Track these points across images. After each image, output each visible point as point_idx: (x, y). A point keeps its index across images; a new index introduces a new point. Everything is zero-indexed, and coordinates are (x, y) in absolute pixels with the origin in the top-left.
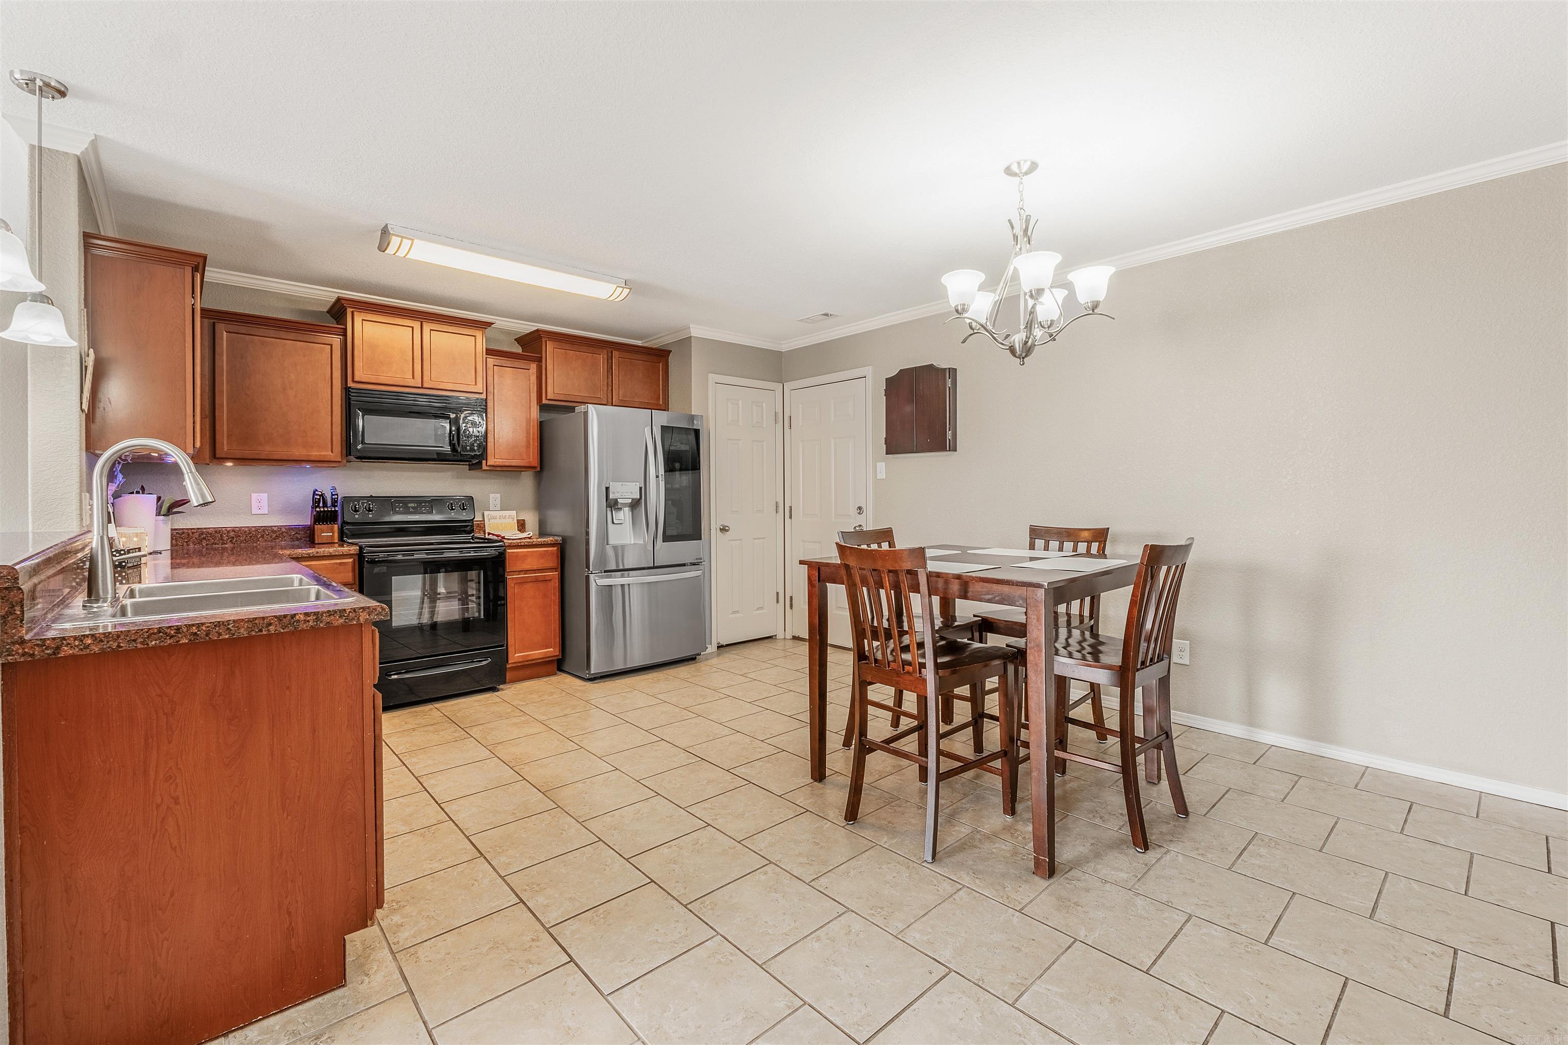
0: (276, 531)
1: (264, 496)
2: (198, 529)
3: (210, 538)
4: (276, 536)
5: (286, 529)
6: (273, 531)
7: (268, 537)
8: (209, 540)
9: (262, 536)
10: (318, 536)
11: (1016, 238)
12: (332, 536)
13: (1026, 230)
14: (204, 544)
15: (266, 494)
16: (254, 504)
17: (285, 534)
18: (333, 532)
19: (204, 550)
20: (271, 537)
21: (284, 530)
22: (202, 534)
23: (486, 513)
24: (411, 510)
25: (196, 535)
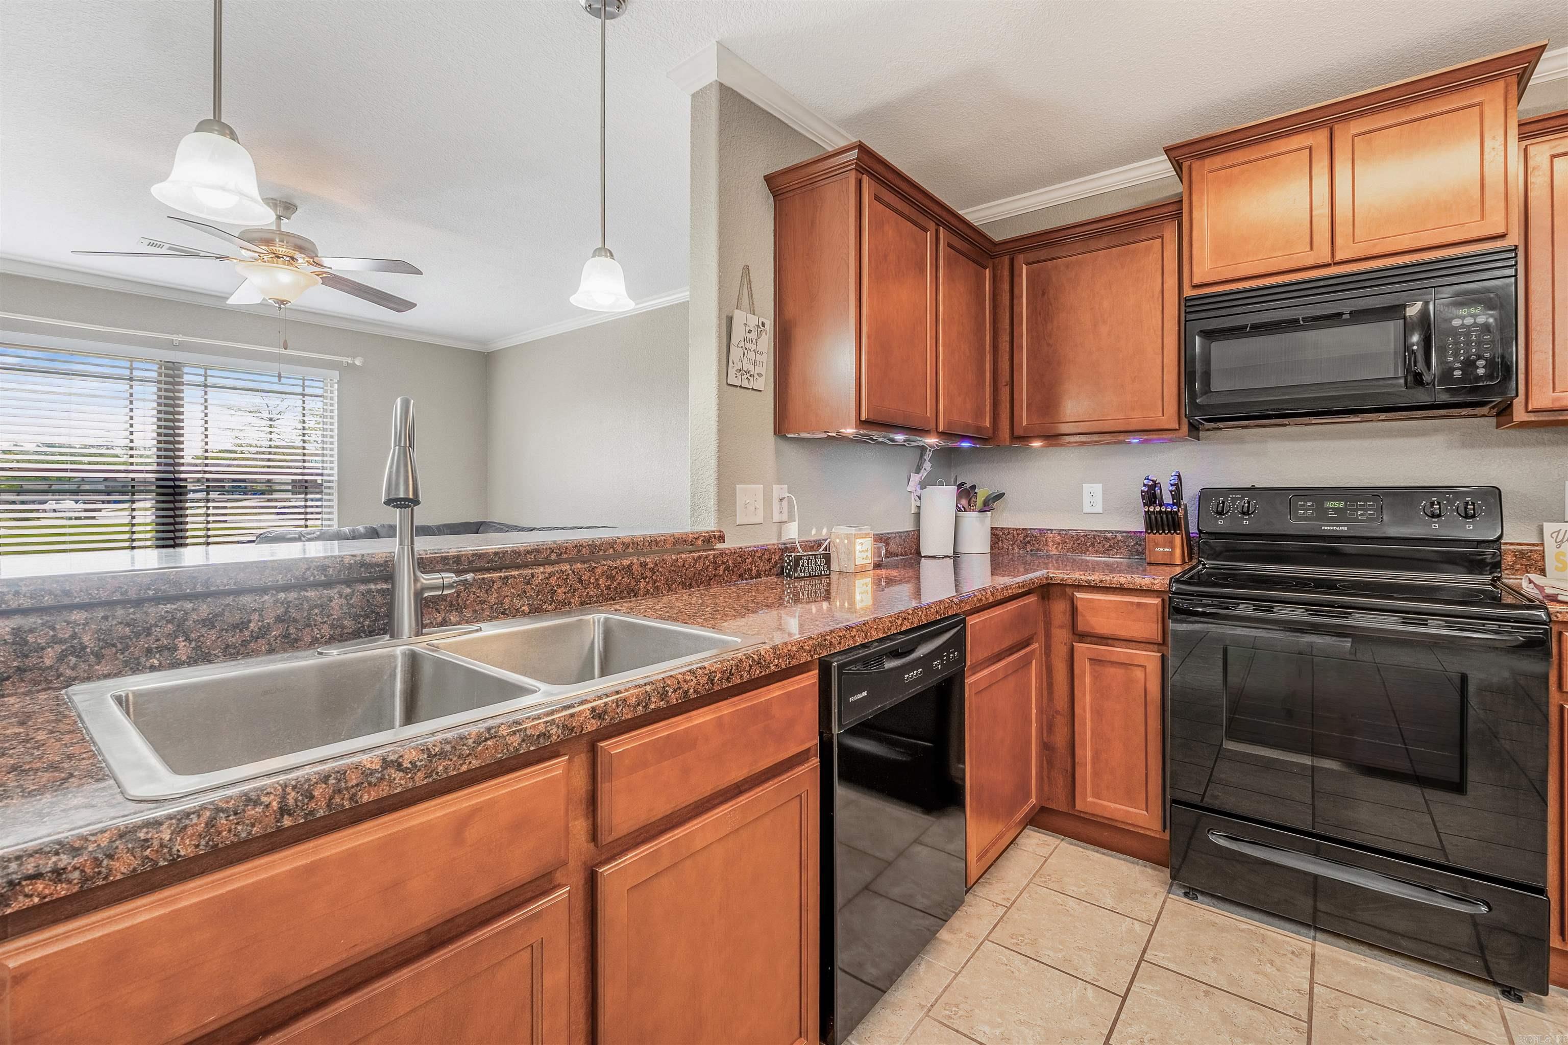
0: (1109, 539)
1: (1098, 488)
2: (1023, 529)
3: (1035, 543)
4: (1110, 546)
5: (1122, 537)
6: (1106, 538)
7: (1100, 546)
8: (1034, 544)
10: (1150, 551)
12: (1172, 554)
14: (1028, 550)
15: (1101, 485)
16: (1086, 499)
17: (1121, 544)
18: (1173, 547)
19: (1028, 556)
20: (1103, 546)
21: (1119, 537)
22: (1027, 536)
23: (1549, 527)
24: (1332, 514)
25: (1021, 537)
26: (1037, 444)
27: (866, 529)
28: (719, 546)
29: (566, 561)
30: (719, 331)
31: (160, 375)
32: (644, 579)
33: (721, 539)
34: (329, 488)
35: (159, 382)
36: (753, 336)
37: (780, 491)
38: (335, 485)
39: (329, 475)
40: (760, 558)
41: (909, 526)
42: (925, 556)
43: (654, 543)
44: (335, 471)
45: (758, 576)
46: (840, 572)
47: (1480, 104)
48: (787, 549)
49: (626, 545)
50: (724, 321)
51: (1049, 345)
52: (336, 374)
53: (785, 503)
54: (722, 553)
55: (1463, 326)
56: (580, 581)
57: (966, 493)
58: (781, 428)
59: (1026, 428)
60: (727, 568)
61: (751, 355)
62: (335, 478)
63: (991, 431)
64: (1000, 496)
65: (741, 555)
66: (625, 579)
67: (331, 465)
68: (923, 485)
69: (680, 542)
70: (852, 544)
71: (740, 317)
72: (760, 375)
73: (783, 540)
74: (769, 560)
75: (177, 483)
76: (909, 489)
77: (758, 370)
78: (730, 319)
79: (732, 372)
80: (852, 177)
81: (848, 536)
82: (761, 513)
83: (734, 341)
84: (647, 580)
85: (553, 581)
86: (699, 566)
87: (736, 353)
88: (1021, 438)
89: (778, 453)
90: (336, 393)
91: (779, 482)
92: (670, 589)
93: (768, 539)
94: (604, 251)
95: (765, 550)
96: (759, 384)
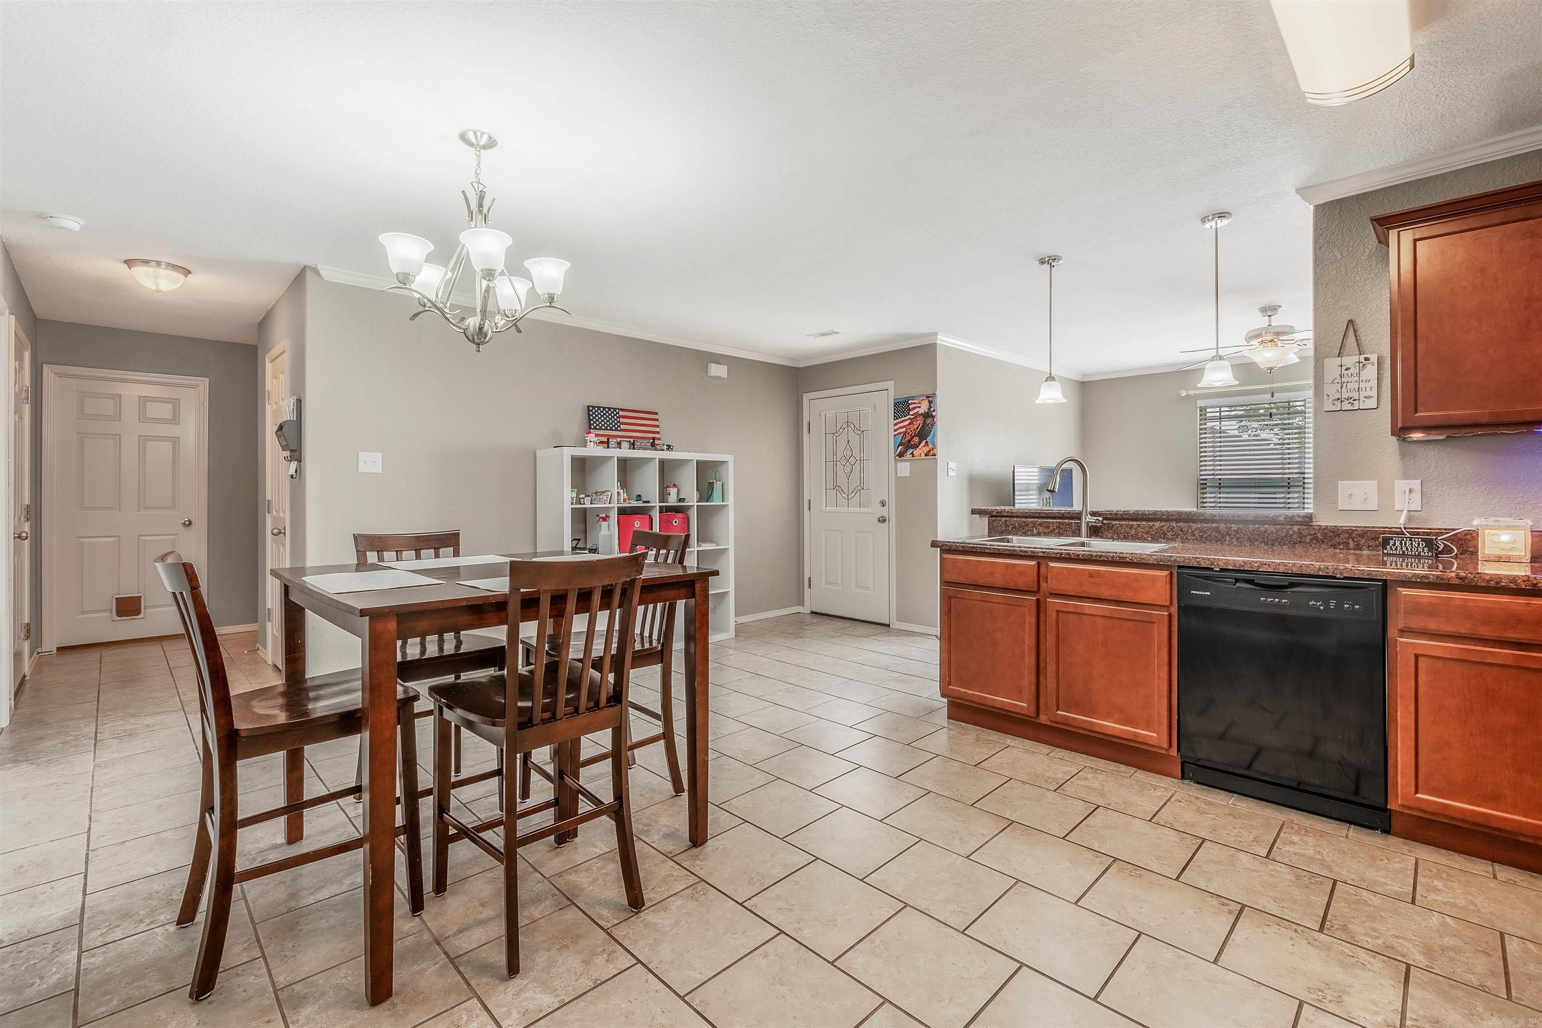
11: (471, 213)
13: (480, 205)
32: (1230, 535)
66: (1214, 534)
84: (1232, 536)
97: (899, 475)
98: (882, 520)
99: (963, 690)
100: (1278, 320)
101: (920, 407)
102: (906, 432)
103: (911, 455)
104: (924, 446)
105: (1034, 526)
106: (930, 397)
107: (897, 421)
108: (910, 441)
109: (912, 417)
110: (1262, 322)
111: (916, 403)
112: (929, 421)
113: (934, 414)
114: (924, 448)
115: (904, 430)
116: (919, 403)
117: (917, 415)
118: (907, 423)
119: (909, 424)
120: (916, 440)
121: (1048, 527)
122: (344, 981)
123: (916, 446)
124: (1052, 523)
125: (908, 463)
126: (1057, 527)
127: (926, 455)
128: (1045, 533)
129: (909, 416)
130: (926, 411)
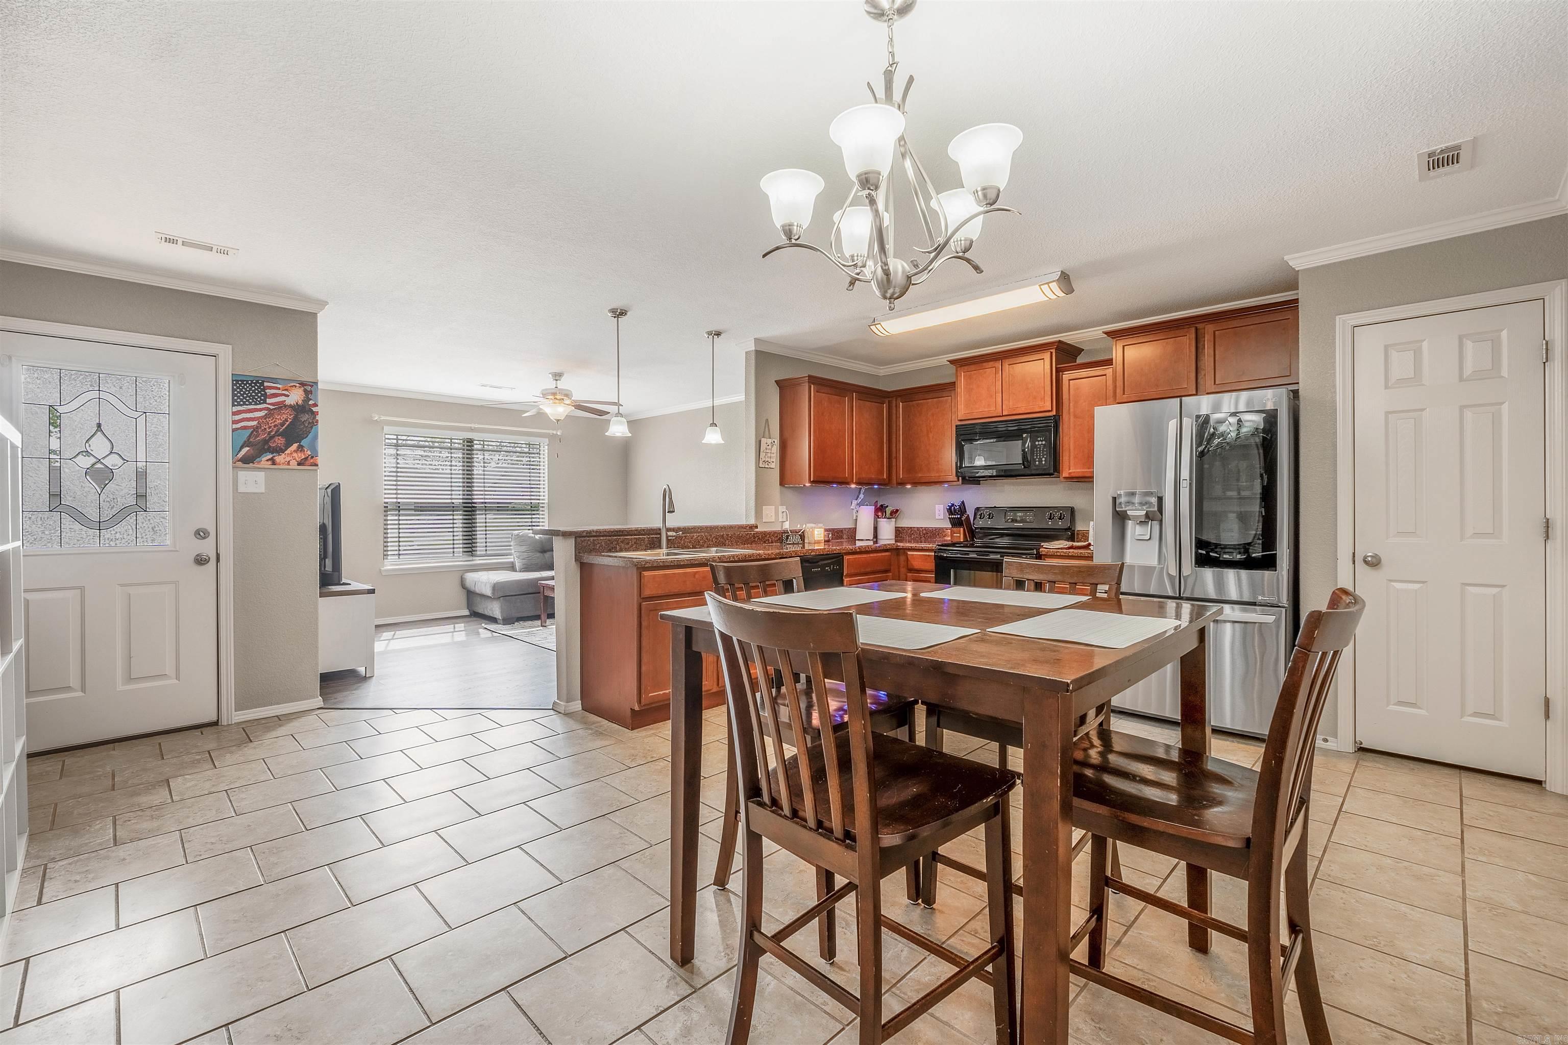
2: (912, 527)
3: (904, 531)
9: (938, 534)
12: (960, 537)
18: (960, 534)
21: (937, 530)
22: (912, 530)
26: (909, 486)
27: (821, 525)
28: (756, 530)
29: (702, 532)
30: (756, 447)
31: (464, 446)
33: (757, 527)
34: (543, 507)
35: (464, 450)
36: (770, 447)
37: (782, 509)
38: (546, 505)
39: (543, 500)
40: (773, 535)
41: (852, 526)
42: (858, 540)
43: (731, 527)
44: (546, 497)
45: (772, 542)
46: (809, 543)
47: (1043, 359)
48: (785, 532)
49: (722, 528)
50: (758, 443)
51: (911, 441)
52: (546, 441)
53: (785, 514)
54: (757, 533)
55: (1039, 444)
56: (707, 539)
57: (880, 510)
58: (782, 483)
59: (901, 479)
60: (759, 538)
61: (769, 455)
62: (546, 501)
63: (887, 480)
64: (897, 511)
65: (765, 534)
67: (544, 494)
68: (859, 505)
69: (741, 527)
70: (813, 531)
71: (764, 441)
72: (773, 462)
73: (784, 528)
74: (777, 537)
75: (473, 505)
76: (852, 507)
77: (772, 460)
78: (760, 441)
79: (761, 462)
80: (807, 385)
81: (812, 528)
82: (773, 517)
83: (762, 450)
85: (699, 538)
86: (748, 537)
87: (762, 455)
88: (902, 484)
89: (781, 493)
90: (547, 451)
91: (782, 505)
92: (737, 545)
93: (777, 528)
94: (714, 424)
95: (775, 532)
96: (773, 466)
97: (242, 489)
98: (200, 561)
99: (661, 693)
100: (563, 384)
101: (288, 396)
102: (257, 427)
103: (270, 463)
104: (294, 451)
105: (618, 544)
106: (306, 385)
107: (240, 408)
108: (266, 442)
109: (272, 407)
110: (550, 384)
111: (279, 389)
112: (305, 417)
113: (314, 409)
114: (295, 455)
115: (255, 423)
116: (286, 390)
117: (281, 406)
118: (262, 414)
119: (266, 417)
120: (280, 441)
121: (628, 544)
122: (1208, 981)
123: (280, 451)
124: (631, 539)
125: (263, 473)
126: (635, 543)
127: (299, 464)
128: (626, 549)
129: (264, 406)
130: (300, 402)
